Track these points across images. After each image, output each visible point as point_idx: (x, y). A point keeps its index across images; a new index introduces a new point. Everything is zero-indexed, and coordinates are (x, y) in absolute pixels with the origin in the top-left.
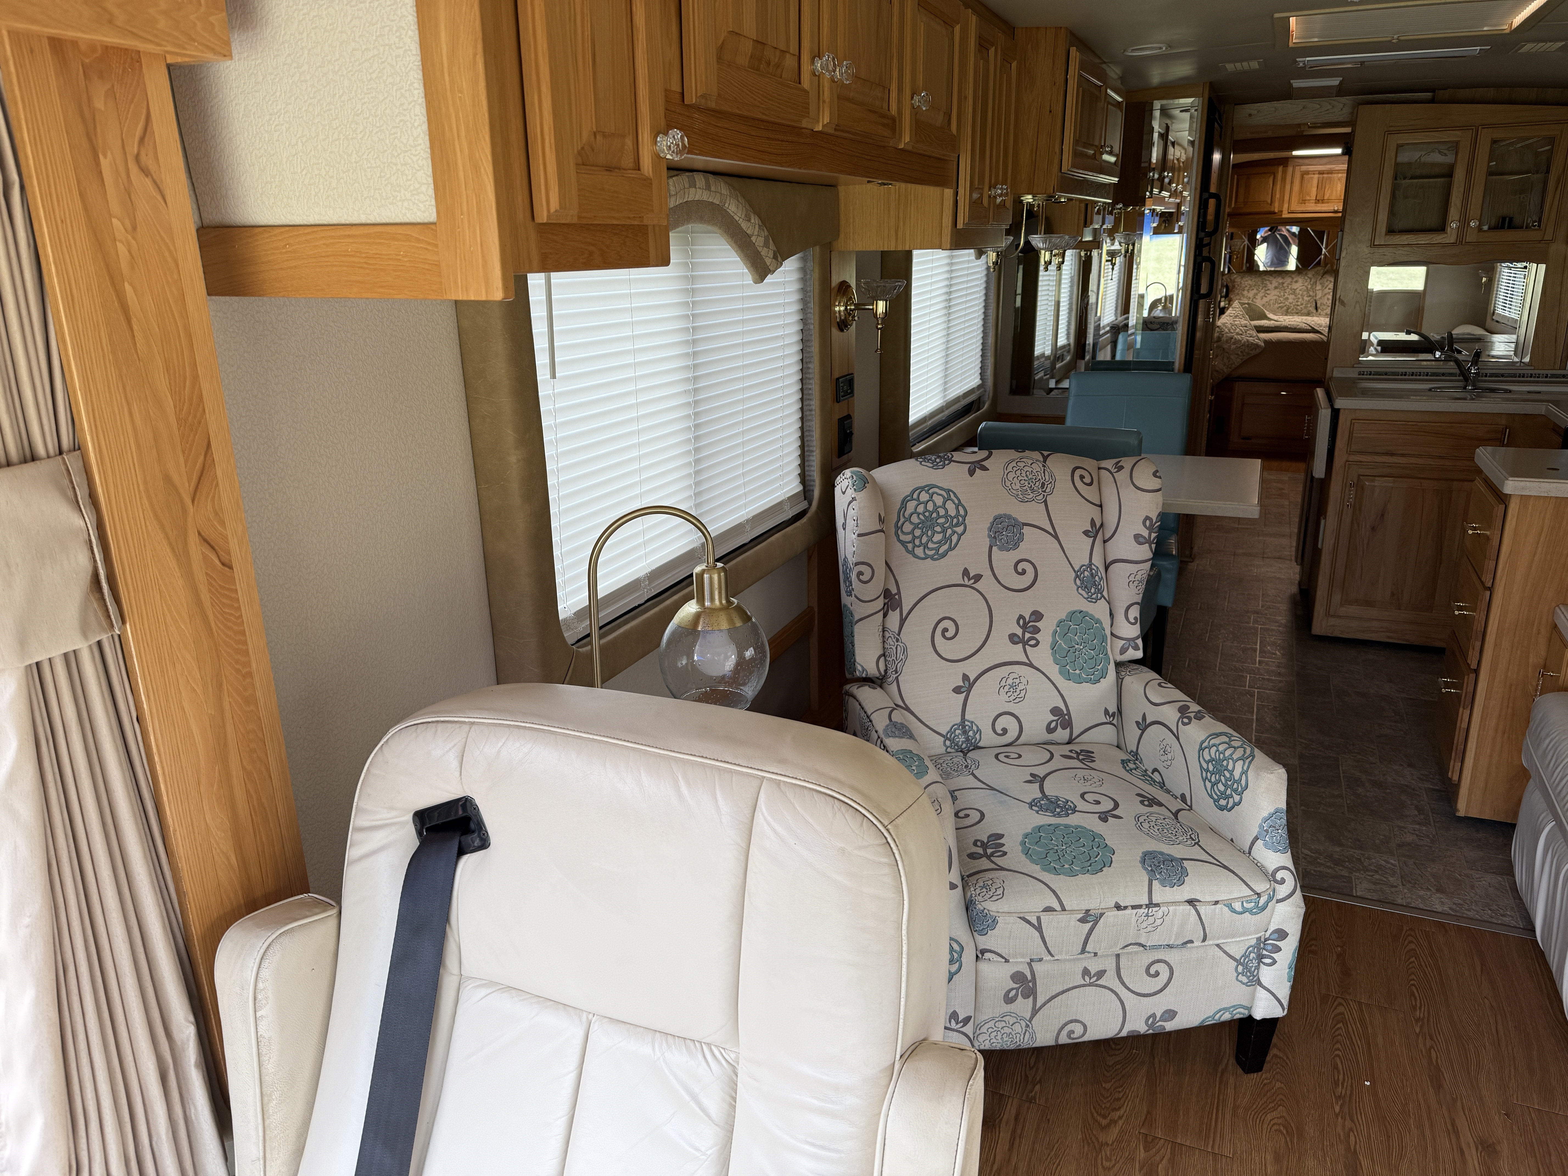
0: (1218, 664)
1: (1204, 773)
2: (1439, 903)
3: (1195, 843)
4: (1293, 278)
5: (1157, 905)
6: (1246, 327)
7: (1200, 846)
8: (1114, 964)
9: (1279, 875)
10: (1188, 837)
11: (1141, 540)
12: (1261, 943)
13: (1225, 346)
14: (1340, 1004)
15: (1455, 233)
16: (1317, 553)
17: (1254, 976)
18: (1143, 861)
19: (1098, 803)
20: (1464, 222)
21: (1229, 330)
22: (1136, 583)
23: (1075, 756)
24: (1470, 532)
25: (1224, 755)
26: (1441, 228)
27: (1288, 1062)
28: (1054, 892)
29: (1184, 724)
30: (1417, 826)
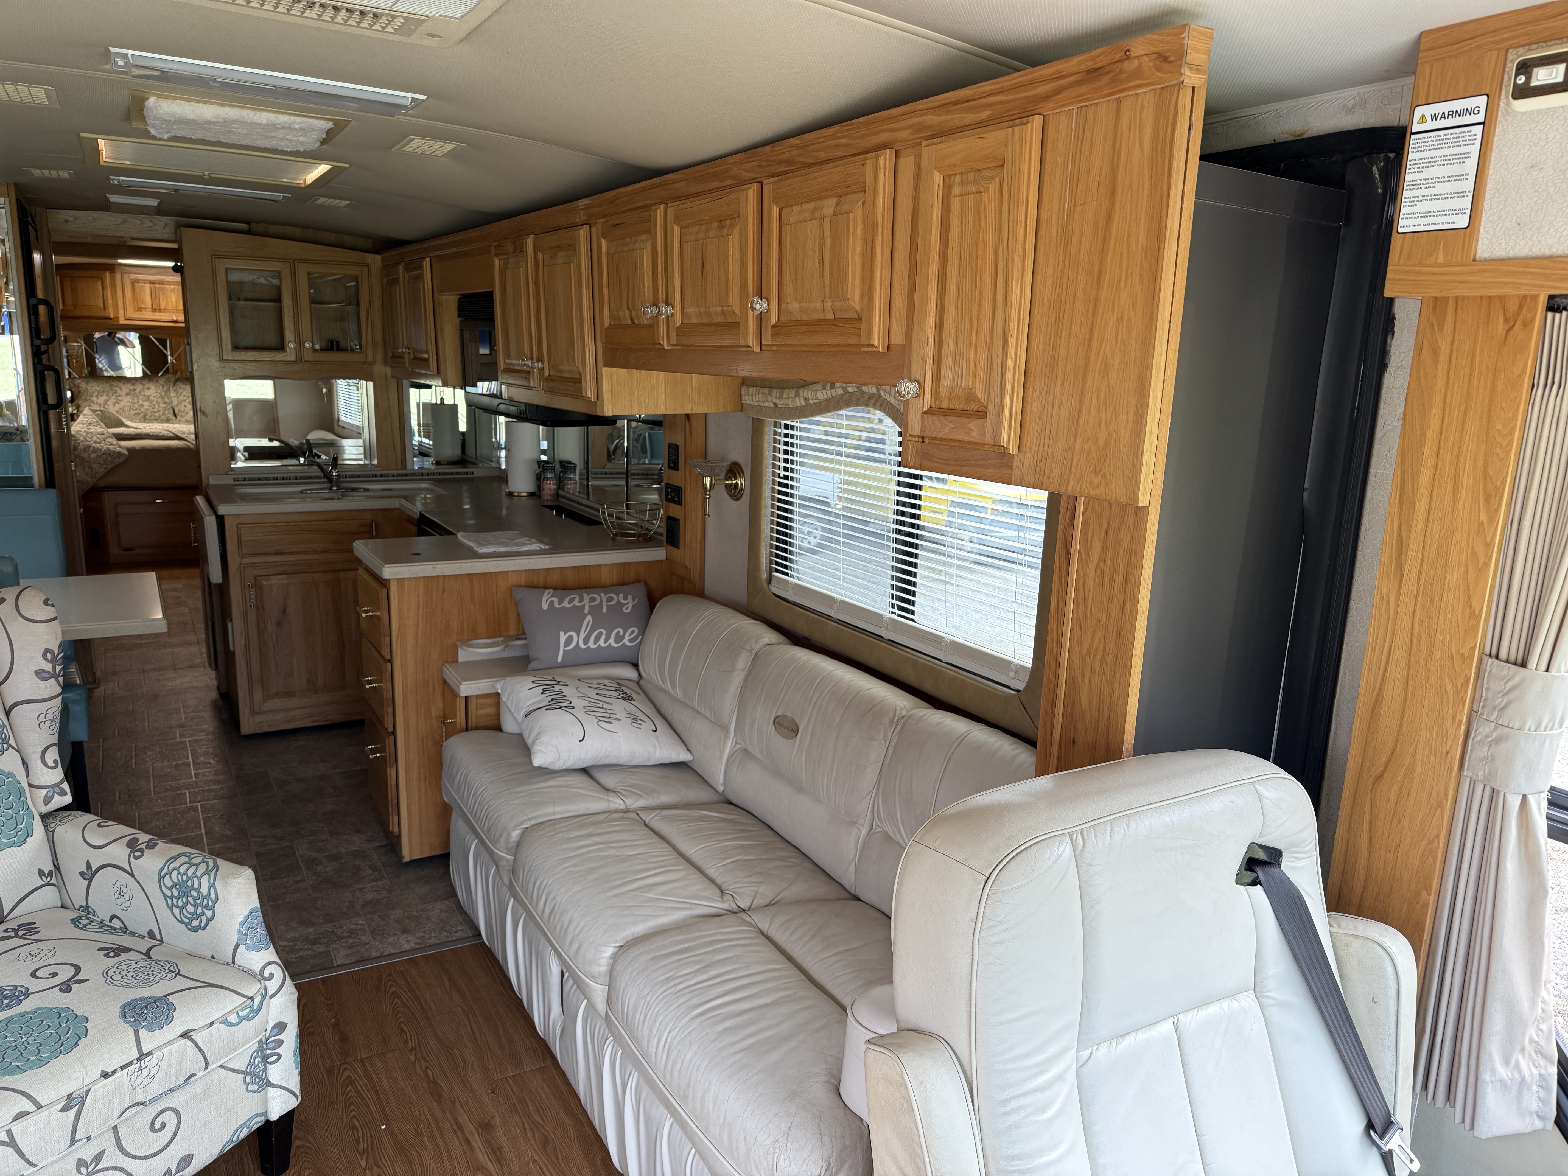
0: (152, 789)
1: (169, 901)
2: (406, 943)
3: (176, 975)
4: (144, 385)
5: (150, 1053)
6: (103, 434)
7: (182, 975)
8: (113, 1140)
9: (266, 974)
10: (167, 971)
11: (44, 675)
12: (264, 1044)
13: (84, 455)
14: (345, 1069)
15: (293, 352)
16: (230, 656)
17: (263, 1080)
18: (123, 1015)
19: (55, 975)
20: (300, 343)
21: (85, 439)
22: (48, 723)
23: (12, 934)
24: (364, 615)
25: (187, 876)
26: (281, 347)
27: (311, 1146)
28: (22, 1093)
29: (136, 858)
30: (374, 883)
